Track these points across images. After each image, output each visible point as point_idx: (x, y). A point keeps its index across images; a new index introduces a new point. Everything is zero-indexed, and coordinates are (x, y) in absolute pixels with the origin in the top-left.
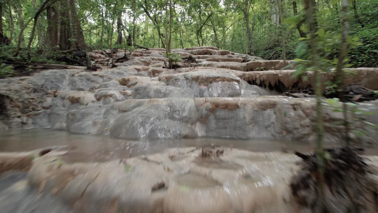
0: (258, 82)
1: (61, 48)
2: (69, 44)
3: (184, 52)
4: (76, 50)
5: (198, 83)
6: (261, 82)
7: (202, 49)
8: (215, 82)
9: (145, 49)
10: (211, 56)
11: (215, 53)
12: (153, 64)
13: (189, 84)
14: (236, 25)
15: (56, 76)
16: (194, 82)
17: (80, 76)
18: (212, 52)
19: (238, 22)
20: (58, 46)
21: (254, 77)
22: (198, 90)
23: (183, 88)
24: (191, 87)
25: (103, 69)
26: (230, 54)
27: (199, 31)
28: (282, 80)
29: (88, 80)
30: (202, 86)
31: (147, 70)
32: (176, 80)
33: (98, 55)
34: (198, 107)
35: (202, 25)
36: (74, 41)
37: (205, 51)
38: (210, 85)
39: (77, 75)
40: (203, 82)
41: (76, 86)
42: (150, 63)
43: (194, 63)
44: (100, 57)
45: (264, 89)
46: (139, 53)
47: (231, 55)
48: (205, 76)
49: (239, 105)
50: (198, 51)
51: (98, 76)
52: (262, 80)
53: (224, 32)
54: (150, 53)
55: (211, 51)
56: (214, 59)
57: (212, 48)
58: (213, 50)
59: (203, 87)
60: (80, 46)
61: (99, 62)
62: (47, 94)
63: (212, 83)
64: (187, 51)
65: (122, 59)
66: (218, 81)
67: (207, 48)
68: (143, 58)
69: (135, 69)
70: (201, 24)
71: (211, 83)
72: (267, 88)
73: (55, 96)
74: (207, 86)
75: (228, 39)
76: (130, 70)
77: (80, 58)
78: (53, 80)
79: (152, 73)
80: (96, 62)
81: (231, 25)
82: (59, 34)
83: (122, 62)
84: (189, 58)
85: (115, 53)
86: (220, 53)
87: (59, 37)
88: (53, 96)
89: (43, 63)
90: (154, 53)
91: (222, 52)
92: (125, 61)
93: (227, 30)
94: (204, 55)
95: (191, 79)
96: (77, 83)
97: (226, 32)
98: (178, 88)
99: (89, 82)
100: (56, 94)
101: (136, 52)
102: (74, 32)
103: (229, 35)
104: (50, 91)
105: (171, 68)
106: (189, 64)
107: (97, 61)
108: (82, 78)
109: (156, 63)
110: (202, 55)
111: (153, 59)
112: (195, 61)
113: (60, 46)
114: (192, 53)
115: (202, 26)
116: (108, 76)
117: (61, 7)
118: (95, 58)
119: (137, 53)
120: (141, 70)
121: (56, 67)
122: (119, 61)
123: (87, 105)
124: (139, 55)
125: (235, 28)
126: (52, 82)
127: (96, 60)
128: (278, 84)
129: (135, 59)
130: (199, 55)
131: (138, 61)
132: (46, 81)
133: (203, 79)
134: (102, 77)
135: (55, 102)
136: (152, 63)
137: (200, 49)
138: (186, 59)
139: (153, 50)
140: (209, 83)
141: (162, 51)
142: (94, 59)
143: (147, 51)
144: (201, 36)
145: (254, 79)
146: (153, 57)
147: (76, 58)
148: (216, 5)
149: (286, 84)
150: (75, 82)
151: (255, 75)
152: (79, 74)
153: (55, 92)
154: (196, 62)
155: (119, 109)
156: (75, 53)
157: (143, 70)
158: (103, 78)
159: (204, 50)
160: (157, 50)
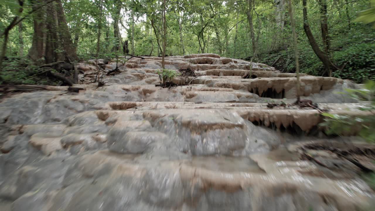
0: (267, 123)
1: (47, 61)
2: (56, 55)
3: (183, 60)
4: (63, 63)
5: (189, 130)
6: (270, 123)
7: (202, 58)
8: (210, 130)
9: (141, 59)
10: (212, 65)
11: (217, 61)
12: (148, 77)
13: (178, 131)
14: (239, 25)
15: (27, 104)
16: (184, 129)
17: (57, 101)
18: (212, 61)
19: (241, 22)
20: (43, 59)
21: (262, 116)
22: (189, 140)
23: (170, 135)
24: (180, 135)
25: (87, 89)
26: (232, 62)
27: (200, 33)
28: (297, 123)
29: (66, 107)
30: (195, 134)
31: (137, 89)
32: (162, 122)
33: (88, 67)
34: (184, 182)
35: (204, 26)
36: (61, 53)
37: (206, 60)
38: (204, 134)
39: (53, 101)
40: (195, 130)
41: (49, 116)
42: (144, 76)
43: (192, 77)
44: (91, 69)
45: (273, 131)
46: (133, 64)
47: (233, 64)
48: (198, 123)
49: (242, 186)
50: (198, 59)
51: (78, 101)
52: (272, 121)
53: (226, 34)
54: (145, 63)
55: (212, 59)
56: (215, 71)
57: (213, 56)
58: (214, 58)
59: (196, 137)
60: (69, 57)
61: (89, 75)
62: (10, 130)
63: (208, 131)
64: (186, 59)
65: (113, 71)
66: (215, 129)
67: (207, 56)
68: (137, 70)
69: (123, 90)
70: (202, 26)
71: (206, 131)
72: (278, 130)
73: (21, 133)
74: (200, 134)
75: (231, 41)
76: (117, 91)
77: (67, 71)
78: (22, 110)
79: (143, 93)
80: (85, 76)
81: (234, 26)
82: (44, 45)
83: (113, 75)
84: (187, 69)
85: (107, 63)
86: (221, 61)
87: (44, 48)
88: (18, 132)
89: (17, 84)
90: (150, 63)
91: (223, 60)
92: (117, 74)
93: (230, 31)
94: (204, 64)
95: (180, 123)
96: (52, 112)
97: (229, 33)
98: (164, 136)
99: (67, 109)
100: (22, 130)
101: (130, 62)
102: (61, 42)
103: (232, 36)
104: (14, 127)
105: (165, 86)
106: (187, 78)
107: (87, 74)
108: (59, 105)
109: (150, 76)
110: (202, 63)
111: (147, 72)
112: (194, 73)
113: (45, 58)
114: (191, 62)
115: (204, 28)
116: (90, 101)
117: (47, 15)
118: (85, 70)
119: (131, 64)
120: (131, 89)
121: (33, 89)
122: (110, 74)
123: (49, 155)
124: (133, 66)
125: (237, 29)
126: (21, 112)
127: (85, 73)
128: (292, 126)
129: (128, 72)
130: (199, 65)
131: (131, 75)
132: (13, 112)
133: (195, 125)
134: (82, 102)
135: (19, 142)
136: (146, 77)
137: (200, 58)
138: (184, 71)
139: (149, 60)
140: (204, 132)
141: (159, 61)
142: (83, 72)
143: (143, 61)
144: (203, 39)
145: (262, 119)
146: (148, 69)
147: (63, 72)
148: (218, 6)
149: (303, 127)
150: (49, 111)
151: (262, 114)
152: (56, 99)
153: (21, 128)
154: (195, 76)
155: (84, 170)
156: (62, 65)
157: (132, 89)
158: (83, 104)
159: (204, 59)
160: (154, 59)
